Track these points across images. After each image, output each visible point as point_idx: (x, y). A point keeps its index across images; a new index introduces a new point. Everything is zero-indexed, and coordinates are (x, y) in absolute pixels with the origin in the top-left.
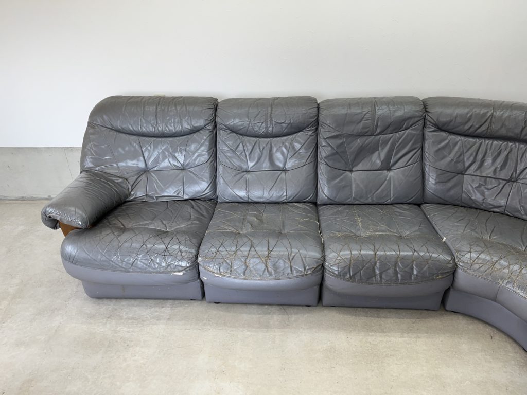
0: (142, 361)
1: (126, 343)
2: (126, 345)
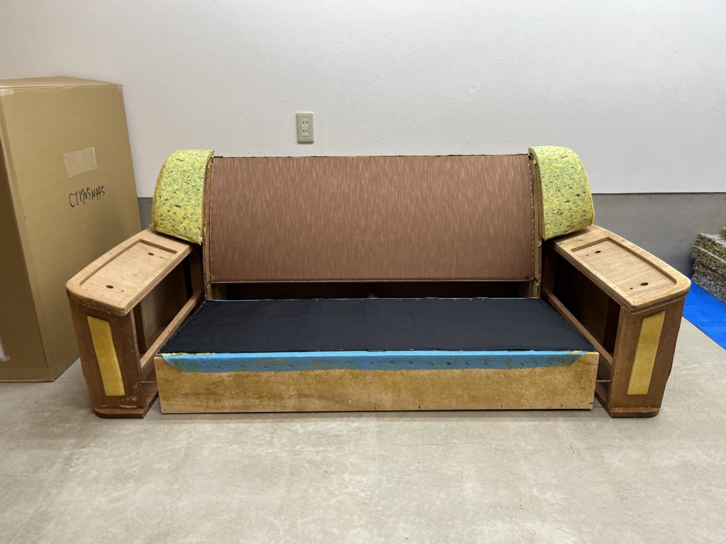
0: (363, 495)
1: (319, 468)
2: (322, 471)
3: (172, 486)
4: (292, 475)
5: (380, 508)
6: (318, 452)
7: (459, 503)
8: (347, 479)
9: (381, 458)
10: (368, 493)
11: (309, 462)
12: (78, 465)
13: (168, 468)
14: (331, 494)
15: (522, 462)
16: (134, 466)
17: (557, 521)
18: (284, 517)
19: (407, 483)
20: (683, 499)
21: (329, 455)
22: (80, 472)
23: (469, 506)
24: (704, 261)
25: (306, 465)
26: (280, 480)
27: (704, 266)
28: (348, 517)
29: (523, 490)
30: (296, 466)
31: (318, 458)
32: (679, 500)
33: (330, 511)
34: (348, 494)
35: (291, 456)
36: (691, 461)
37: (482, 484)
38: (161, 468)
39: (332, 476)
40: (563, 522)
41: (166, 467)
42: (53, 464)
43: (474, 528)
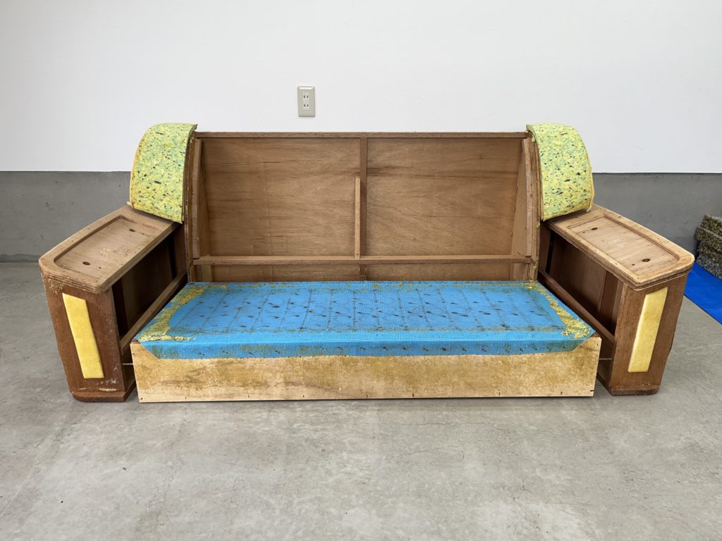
3: (166, 462)
4: (289, 453)
5: (379, 488)
6: (316, 431)
7: (461, 484)
8: (345, 458)
9: (381, 437)
10: (367, 472)
11: (307, 440)
12: (68, 441)
13: (162, 445)
14: (329, 472)
15: (525, 443)
16: (126, 443)
17: (561, 503)
18: (280, 496)
19: (408, 462)
20: (691, 482)
21: (327, 433)
22: (71, 448)
23: (471, 487)
24: (709, 242)
25: (304, 444)
26: (276, 458)
27: (709, 248)
28: (346, 496)
29: (526, 471)
30: (292, 444)
31: (316, 436)
32: (686, 482)
33: (328, 490)
34: (346, 473)
35: (288, 435)
36: (698, 443)
37: (484, 464)
38: (155, 445)
39: (330, 455)
40: (568, 503)
41: (159, 444)
42: (43, 440)
43: (476, 508)
